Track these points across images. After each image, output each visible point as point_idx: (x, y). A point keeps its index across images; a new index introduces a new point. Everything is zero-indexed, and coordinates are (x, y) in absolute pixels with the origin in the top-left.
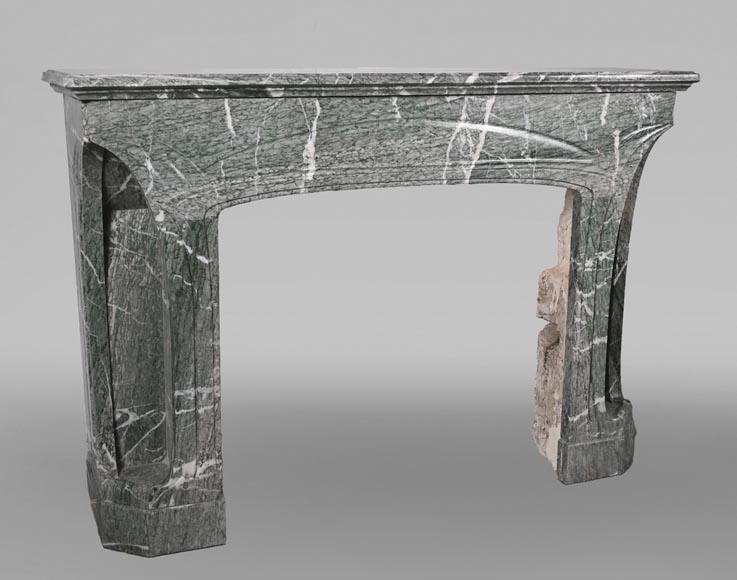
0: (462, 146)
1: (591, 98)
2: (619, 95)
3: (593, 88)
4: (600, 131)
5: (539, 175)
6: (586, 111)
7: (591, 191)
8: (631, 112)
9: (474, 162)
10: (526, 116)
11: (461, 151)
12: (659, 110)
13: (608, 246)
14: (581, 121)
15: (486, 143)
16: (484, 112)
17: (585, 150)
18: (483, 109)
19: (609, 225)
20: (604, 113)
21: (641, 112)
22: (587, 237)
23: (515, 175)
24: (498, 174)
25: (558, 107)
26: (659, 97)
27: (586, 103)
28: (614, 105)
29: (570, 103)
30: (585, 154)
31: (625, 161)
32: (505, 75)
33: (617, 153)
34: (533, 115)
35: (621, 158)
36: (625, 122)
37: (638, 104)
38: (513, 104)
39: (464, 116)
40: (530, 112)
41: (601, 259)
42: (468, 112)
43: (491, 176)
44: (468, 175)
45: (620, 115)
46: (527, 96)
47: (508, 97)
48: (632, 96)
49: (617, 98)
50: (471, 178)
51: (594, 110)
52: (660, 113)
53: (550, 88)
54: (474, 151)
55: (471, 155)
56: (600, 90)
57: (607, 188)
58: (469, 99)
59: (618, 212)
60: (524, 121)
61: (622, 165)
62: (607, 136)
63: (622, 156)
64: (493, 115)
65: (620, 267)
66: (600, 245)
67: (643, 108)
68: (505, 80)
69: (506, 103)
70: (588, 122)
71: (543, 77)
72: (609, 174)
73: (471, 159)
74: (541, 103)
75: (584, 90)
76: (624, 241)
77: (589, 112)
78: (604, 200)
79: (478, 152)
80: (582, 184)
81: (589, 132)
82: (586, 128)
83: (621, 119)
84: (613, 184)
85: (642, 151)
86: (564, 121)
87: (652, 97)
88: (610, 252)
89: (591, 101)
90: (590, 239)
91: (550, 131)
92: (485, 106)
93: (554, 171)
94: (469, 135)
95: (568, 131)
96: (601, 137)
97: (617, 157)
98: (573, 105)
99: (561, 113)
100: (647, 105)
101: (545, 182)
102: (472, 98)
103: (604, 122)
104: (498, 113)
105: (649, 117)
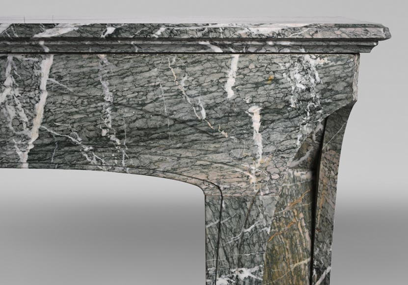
0: (10, 120)
1: (209, 60)
2: (253, 57)
3: (204, 47)
4: (226, 107)
5: (131, 162)
6: (202, 79)
7: (219, 188)
8: (276, 81)
9: (30, 142)
10: (105, 84)
11: (10, 126)
12: (326, 79)
13: (252, 261)
14: (193, 92)
15: (45, 118)
16: (39, 77)
17: (203, 132)
18: (36, 72)
19: (251, 233)
20: (231, 82)
21: (294, 81)
22: (217, 247)
23: (95, 161)
24: (68, 157)
25: (154, 72)
26: (326, 60)
27: (198, 68)
28: (246, 71)
29: (174, 67)
30: (205, 137)
31: (271, 149)
32: (50, 26)
33: (258, 138)
34: (115, 81)
35: (265, 145)
36: (268, 95)
37: (288, 71)
38: (82, 67)
39: (9, 81)
40: (110, 78)
41: (242, 277)
42: (14, 76)
43: (58, 160)
44: (24, 157)
45: (257, 85)
46: (103, 56)
47: (73, 57)
48: (277, 59)
49: (251, 61)
50: (29, 161)
51: (215, 78)
52: (328, 83)
53: (131, 46)
54: (30, 127)
55: (26, 131)
56: (218, 50)
57: (244, 185)
58: (14, 59)
59: (265, 217)
60: (101, 89)
61: (266, 154)
62: (238, 114)
63: (267, 142)
64: (53, 80)
65: (319, 273)
66: (239, 259)
67: (298, 76)
68: (47, 34)
69: (72, 64)
70: (205, 94)
71: (110, 30)
72: (246, 165)
73: (27, 138)
74: (127, 66)
75: (191, 49)
76: (323, 242)
77: (206, 80)
78: (242, 202)
79: (36, 128)
80: (203, 177)
81: (208, 107)
82: (201, 101)
83: (261, 91)
84: (253, 179)
85: (299, 136)
86: (165, 92)
87: (312, 61)
88: (256, 268)
89: (208, 65)
90: (221, 251)
91: (144, 105)
92: (40, 69)
93: (156, 158)
94: (19, 106)
95: (172, 105)
96: (228, 115)
97: (260, 144)
98: (178, 70)
99: (159, 81)
100: (305, 71)
101: (145, 171)
102: (19, 57)
103: (231, 94)
104: (60, 78)
105: (308, 90)
